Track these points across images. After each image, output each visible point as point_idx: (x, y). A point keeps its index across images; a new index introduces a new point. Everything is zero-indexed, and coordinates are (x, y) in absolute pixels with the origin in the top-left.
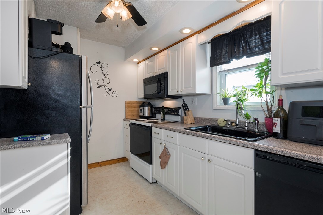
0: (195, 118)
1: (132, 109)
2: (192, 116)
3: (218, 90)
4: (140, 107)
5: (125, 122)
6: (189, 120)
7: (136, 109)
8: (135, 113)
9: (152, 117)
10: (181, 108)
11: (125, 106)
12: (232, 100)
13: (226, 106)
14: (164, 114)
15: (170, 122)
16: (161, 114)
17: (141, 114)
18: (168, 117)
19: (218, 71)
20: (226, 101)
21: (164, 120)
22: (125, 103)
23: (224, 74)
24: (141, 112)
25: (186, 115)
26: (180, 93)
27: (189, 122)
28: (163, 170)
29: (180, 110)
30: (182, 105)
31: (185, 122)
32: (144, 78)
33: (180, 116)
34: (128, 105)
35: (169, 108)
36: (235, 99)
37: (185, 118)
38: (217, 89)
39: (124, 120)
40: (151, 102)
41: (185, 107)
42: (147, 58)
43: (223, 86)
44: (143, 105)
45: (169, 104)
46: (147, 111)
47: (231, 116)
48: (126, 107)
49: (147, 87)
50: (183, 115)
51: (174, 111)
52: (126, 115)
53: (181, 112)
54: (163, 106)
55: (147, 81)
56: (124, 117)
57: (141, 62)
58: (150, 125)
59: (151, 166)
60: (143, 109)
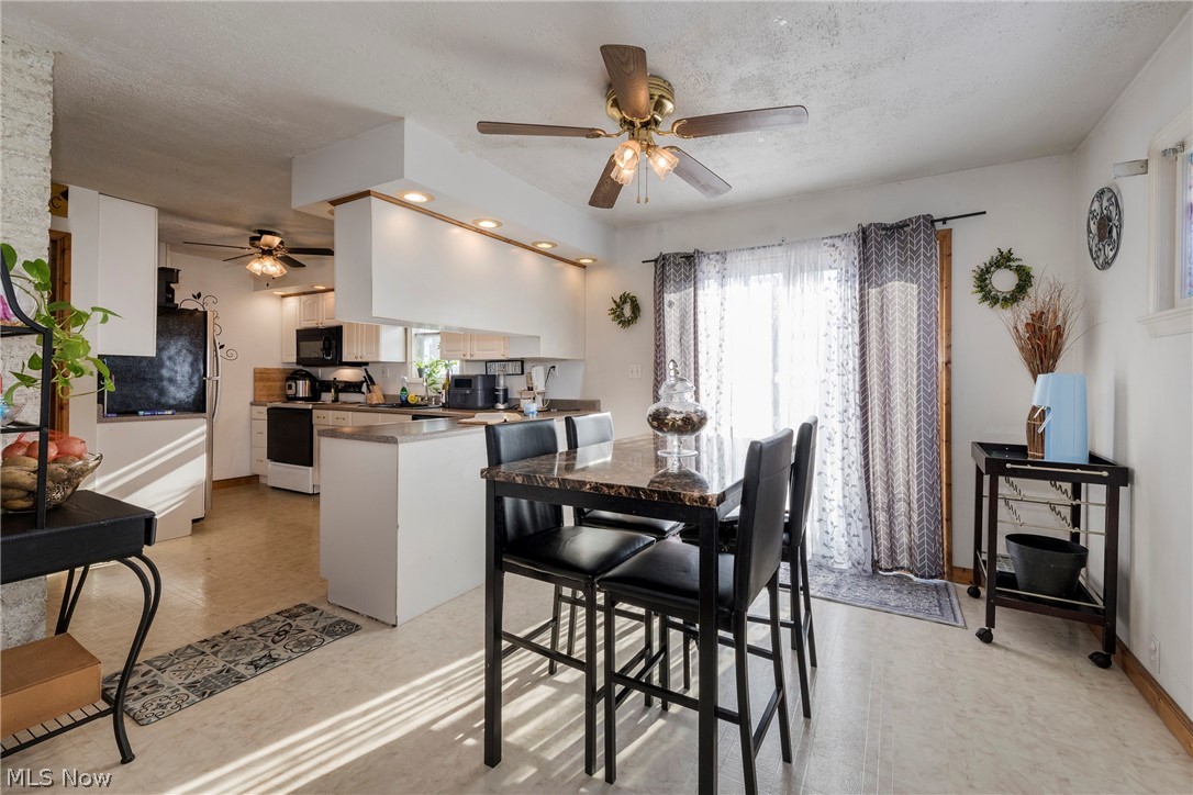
1: (270, 383)
2: (379, 393)
3: (414, 358)
4: (288, 379)
5: (254, 407)
6: (375, 397)
7: (279, 384)
8: (278, 392)
9: (314, 396)
10: (364, 382)
11: (255, 377)
12: (427, 371)
13: (421, 379)
14: (337, 392)
15: (345, 403)
16: (330, 391)
17: (290, 392)
18: (343, 397)
19: (414, 333)
20: (420, 371)
21: (336, 400)
22: (255, 373)
23: (422, 338)
24: (290, 387)
25: (370, 392)
26: (359, 360)
27: (375, 403)
29: (363, 384)
30: (365, 377)
31: (369, 402)
32: (298, 328)
33: (362, 394)
34: (261, 376)
35: (346, 382)
37: (369, 396)
38: (413, 356)
39: (252, 404)
40: (312, 371)
41: (370, 380)
42: (304, 294)
43: (420, 353)
44: (293, 376)
45: (347, 374)
46: (302, 388)
47: (422, 392)
48: (255, 381)
49: (303, 344)
50: (367, 391)
51: (353, 387)
52: (255, 395)
53: (364, 389)
54: (335, 379)
55: (304, 335)
56: (251, 399)
57: (290, 295)
58: (310, 406)
59: (311, 468)
60: (294, 385)
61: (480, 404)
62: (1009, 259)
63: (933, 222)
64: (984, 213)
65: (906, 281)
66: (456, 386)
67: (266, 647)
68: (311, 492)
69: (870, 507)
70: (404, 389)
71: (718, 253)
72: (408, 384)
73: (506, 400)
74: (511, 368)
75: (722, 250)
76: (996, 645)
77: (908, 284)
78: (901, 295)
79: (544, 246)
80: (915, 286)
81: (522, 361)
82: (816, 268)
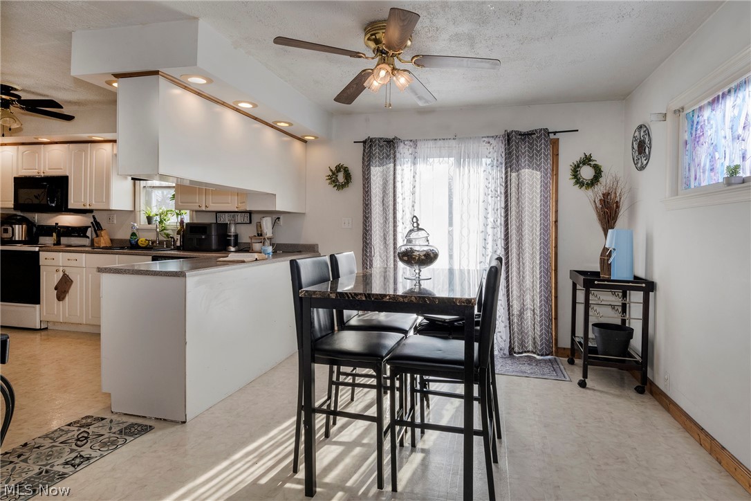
0: (112, 240)
2: (107, 237)
3: (143, 207)
4: (3, 223)
6: (102, 241)
9: (32, 238)
10: (90, 227)
13: (150, 226)
14: (59, 237)
15: (69, 245)
16: (52, 236)
17: (5, 236)
18: (64, 240)
19: (142, 186)
20: (149, 219)
21: (58, 243)
23: (150, 190)
24: (6, 231)
25: (97, 236)
26: (88, 207)
27: (102, 245)
28: (61, 302)
29: (89, 229)
30: (92, 223)
31: (96, 245)
32: (16, 176)
33: (88, 238)
35: (68, 227)
36: (158, 218)
37: (96, 239)
38: (142, 205)
40: (28, 215)
41: (97, 226)
42: (23, 144)
43: (148, 203)
44: (9, 221)
45: (67, 220)
46: (19, 231)
47: (152, 237)
49: (22, 191)
50: (94, 235)
51: (80, 231)
53: (90, 232)
54: (57, 224)
55: (21, 183)
58: (37, 249)
59: (38, 306)
60: (10, 229)
61: (214, 247)
62: (590, 160)
63: (549, 133)
64: (577, 131)
65: (533, 169)
66: (191, 232)
67: (72, 451)
68: (38, 327)
69: (509, 314)
70: (134, 234)
71: (411, 141)
72: (137, 229)
73: (236, 244)
74: (239, 218)
75: (414, 139)
76: (588, 388)
77: (534, 171)
78: (531, 178)
79: (282, 125)
80: (538, 173)
81: (250, 213)
82: (478, 157)
